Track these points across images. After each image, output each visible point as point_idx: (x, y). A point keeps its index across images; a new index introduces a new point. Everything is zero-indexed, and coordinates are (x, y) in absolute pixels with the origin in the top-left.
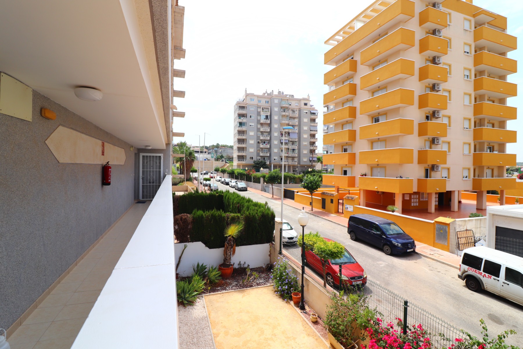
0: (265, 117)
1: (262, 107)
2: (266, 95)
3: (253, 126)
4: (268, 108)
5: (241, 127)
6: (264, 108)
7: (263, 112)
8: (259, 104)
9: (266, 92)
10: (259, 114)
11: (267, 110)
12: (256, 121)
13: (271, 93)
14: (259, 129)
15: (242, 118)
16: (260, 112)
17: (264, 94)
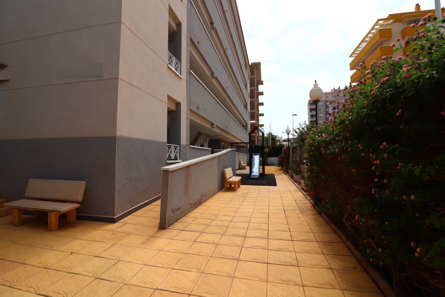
0: (332, 108)
1: (329, 101)
2: (333, 91)
3: (322, 116)
4: (335, 101)
5: (313, 118)
6: (332, 101)
7: (330, 105)
8: (327, 99)
9: (334, 89)
10: (327, 107)
11: (334, 103)
12: (325, 112)
13: (338, 89)
14: (328, 118)
15: (313, 112)
16: (328, 105)
17: (332, 90)
